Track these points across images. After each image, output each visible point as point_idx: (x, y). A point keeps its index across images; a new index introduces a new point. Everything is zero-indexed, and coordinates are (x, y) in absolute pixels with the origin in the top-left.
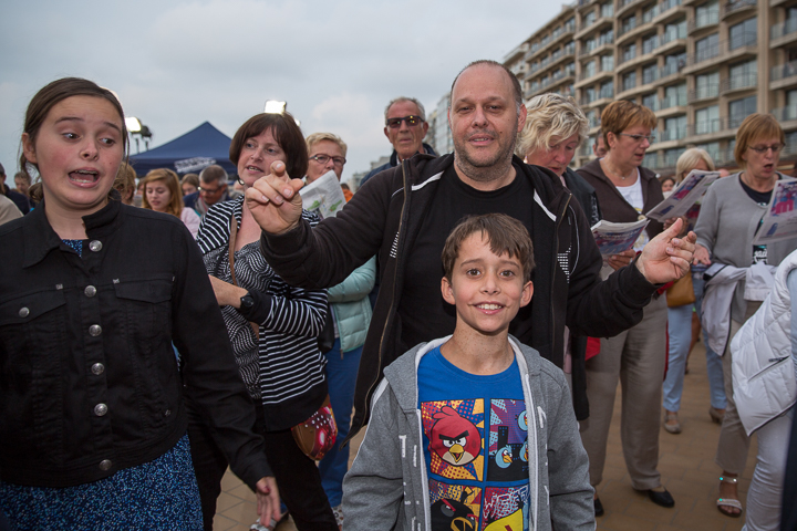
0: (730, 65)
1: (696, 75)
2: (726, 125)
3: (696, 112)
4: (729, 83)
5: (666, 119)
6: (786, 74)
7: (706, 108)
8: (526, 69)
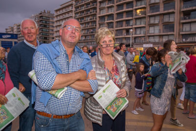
0: (164, 14)
1: (150, 16)
2: (162, 31)
3: (149, 27)
4: (163, 19)
5: (136, 28)
6: (185, 19)
7: (154, 26)
8: (74, 9)
